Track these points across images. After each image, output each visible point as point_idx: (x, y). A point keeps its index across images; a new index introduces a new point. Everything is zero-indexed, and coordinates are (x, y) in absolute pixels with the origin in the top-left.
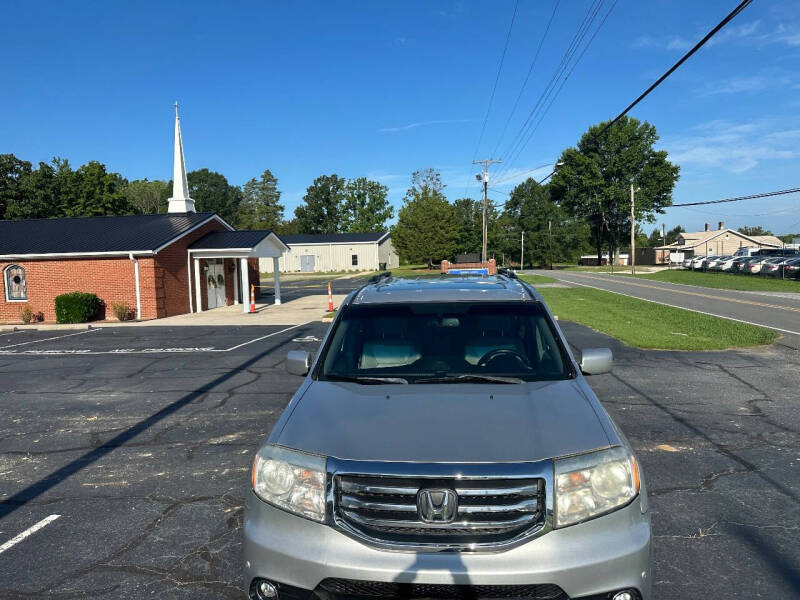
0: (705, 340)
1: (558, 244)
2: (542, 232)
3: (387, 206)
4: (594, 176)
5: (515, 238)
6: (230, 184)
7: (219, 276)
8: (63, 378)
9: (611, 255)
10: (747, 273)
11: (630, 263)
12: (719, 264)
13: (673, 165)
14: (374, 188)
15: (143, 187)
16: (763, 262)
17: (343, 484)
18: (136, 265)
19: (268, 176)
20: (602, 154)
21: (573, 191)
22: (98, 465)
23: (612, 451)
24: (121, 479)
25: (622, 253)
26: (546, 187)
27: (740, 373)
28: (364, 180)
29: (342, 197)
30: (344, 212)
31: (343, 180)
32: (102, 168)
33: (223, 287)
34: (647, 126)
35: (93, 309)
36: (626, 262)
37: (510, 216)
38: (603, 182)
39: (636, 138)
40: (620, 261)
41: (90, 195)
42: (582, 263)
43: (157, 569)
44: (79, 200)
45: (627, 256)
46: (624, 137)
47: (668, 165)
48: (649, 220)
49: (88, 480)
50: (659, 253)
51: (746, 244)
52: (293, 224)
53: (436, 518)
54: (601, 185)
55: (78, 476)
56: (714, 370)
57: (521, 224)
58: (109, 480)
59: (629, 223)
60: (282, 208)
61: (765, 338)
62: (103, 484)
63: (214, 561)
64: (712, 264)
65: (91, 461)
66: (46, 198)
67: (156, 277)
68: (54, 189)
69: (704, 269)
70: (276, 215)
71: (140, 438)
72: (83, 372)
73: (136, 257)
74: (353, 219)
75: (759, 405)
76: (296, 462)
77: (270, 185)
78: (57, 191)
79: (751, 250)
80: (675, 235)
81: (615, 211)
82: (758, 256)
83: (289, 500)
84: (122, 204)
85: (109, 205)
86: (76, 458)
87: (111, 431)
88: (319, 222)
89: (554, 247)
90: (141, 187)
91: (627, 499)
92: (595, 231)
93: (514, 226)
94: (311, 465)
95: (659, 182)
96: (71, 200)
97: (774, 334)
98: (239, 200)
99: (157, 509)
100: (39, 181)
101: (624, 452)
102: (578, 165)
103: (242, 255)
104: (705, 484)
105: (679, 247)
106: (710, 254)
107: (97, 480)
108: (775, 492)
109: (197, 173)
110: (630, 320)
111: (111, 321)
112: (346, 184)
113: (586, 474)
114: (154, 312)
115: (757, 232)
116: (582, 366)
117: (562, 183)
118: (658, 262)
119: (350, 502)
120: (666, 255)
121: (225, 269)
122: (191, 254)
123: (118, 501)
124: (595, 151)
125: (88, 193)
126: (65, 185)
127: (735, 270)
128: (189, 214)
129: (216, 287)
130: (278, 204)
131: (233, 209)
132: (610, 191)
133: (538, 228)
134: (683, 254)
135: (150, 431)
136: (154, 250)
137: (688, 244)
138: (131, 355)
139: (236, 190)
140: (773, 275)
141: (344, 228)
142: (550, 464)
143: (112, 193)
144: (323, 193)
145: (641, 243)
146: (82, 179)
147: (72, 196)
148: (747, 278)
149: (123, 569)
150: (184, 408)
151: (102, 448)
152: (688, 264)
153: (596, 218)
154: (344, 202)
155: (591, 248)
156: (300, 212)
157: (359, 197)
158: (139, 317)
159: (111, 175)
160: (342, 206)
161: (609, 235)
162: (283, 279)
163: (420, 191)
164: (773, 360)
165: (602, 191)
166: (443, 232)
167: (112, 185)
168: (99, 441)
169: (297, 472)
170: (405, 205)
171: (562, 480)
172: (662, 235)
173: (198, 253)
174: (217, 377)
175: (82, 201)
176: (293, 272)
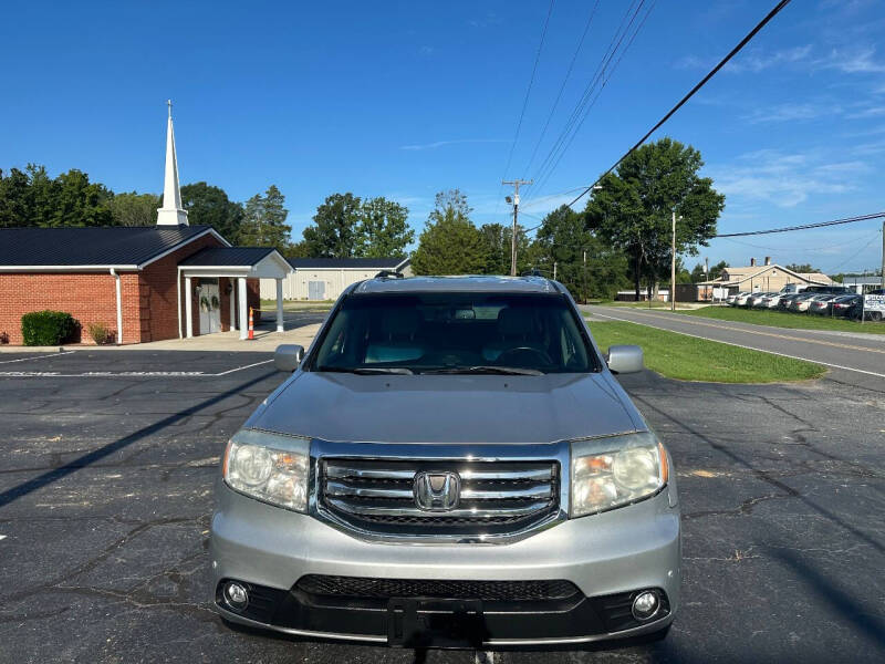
0: (748, 373)
1: (592, 278)
2: (575, 265)
3: (407, 230)
4: (633, 203)
5: (547, 269)
6: (230, 199)
7: (214, 298)
8: (25, 400)
9: (649, 291)
10: (794, 311)
11: (670, 300)
12: (764, 300)
13: (718, 193)
14: (394, 209)
15: (131, 201)
16: (812, 300)
17: (329, 469)
18: (118, 282)
19: (274, 192)
20: (642, 180)
21: (610, 219)
22: (57, 486)
23: (638, 436)
24: (81, 500)
25: (661, 289)
26: (582, 215)
27: (784, 405)
28: (382, 200)
29: (357, 218)
30: (359, 235)
31: (358, 200)
32: (84, 177)
33: (218, 311)
34: (691, 150)
35: (67, 330)
36: (665, 299)
37: (541, 245)
38: (642, 209)
39: (679, 163)
40: (660, 298)
41: (69, 207)
42: (618, 298)
43: (115, 591)
44: (56, 213)
45: (667, 292)
46: (666, 162)
47: (713, 194)
48: (691, 252)
49: (43, 501)
50: (701, 288)
51: (793, 280)
52: (301, 247)
53: (434, 504)
54: (641, 213)
55: (31, 497)
56: (756, 402)
57: (552, 255)
58: (68, 501)
59: (670, 256)
60: (289, 229)
61: (812, 373)
62: (59, 505)
63: (184, 583)
64: (758, 301)
65: (49, 482)
66: (17, 209)
67: (140, 296)
68: (27, 199)
69: (749, 306)
70: (282, 236)
71: (108, 459)
72: (50, 394)
73: (119, 272)
74: (369, 242)
75: (804, 434)
76: (276, 446)
77: (276, 202)
78: (30, 201)
79: (799, 287)
80: (719, 271)
81: (655, 242)
82: (806, 293)
83: (265, 489)
84: (107, 218)
85: (91, 220)
86: (32, 478)
87: (75, 452)
88: (331, 246)
89: (589, 281)
90: (129, 201)
91: (653, 491)
92: (633, 263)
93: (546, 256)
94: (292, 449)
95: (702, 212)
96: (47, 213)
97: (821, 369)
98: (240, 218)
99: (121, 530)
100: (10, 189)
101: (652, 437)
102: (617, 191)
103: (240, 273)
104: (743, 509)
105: (723, 283)
106: (756, 291)
107: (54, 501)
108: (818, 516)
109: (195, 187)
110: (668, 353)
111: (87, 343)
112: (361, 204)
113: (608, 459)
114: (138, 336)
115: (806, 269)
116: (609, 362)
117: (599, 210)
118: (700, 298)
119: (336, 489)
120: (709, 292)
121: (221, 289)
122: (182, 271)
123: (75, 522)
124: (635, 176)
125: (67, 205)
126: (40, 194)
127: (781, 308)
128: (181, 226)
129: (209, 310)
130: (284, 223)
131: (233, 228)
132: (651, 221)
133: (573, 259)
134: (727, 290)
135: (121, 453)
136: (138, 265)
137: (732, 280)
138: (107, 378)
139: (237, 207)
140: (821, 314)
141: (359, 253)
142: (566, 446)
143: (94, 206)
144: (336, 214)
145: (682, 279)
146: (61, 190)
147: (47, 208)
148: (795, 316)
149: (75, 590)
150: (163, 430)
151: (63, 469)
152: (732, 301)
153: (634, 250)
154: (359, 224)
155: (628, 283)
156: (309, 234)
157: (376, 218)
158: (120, 342)
159: (95, 186)
160: (357, 228)
161: (648, 268)
162: (287, 306)
163: (444, 214)
164: (819, 393)
165: (641, 220)
166: (468, 259)
167: (95, 197)
168: (59, 462)
169: (275, 457)
170: (428, 229)
171: (579, 465)
172: (705, 271)
173: (191, 271)
174: (204, 400)
175: (59, 213)
176: (299, 299)
